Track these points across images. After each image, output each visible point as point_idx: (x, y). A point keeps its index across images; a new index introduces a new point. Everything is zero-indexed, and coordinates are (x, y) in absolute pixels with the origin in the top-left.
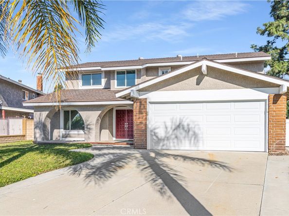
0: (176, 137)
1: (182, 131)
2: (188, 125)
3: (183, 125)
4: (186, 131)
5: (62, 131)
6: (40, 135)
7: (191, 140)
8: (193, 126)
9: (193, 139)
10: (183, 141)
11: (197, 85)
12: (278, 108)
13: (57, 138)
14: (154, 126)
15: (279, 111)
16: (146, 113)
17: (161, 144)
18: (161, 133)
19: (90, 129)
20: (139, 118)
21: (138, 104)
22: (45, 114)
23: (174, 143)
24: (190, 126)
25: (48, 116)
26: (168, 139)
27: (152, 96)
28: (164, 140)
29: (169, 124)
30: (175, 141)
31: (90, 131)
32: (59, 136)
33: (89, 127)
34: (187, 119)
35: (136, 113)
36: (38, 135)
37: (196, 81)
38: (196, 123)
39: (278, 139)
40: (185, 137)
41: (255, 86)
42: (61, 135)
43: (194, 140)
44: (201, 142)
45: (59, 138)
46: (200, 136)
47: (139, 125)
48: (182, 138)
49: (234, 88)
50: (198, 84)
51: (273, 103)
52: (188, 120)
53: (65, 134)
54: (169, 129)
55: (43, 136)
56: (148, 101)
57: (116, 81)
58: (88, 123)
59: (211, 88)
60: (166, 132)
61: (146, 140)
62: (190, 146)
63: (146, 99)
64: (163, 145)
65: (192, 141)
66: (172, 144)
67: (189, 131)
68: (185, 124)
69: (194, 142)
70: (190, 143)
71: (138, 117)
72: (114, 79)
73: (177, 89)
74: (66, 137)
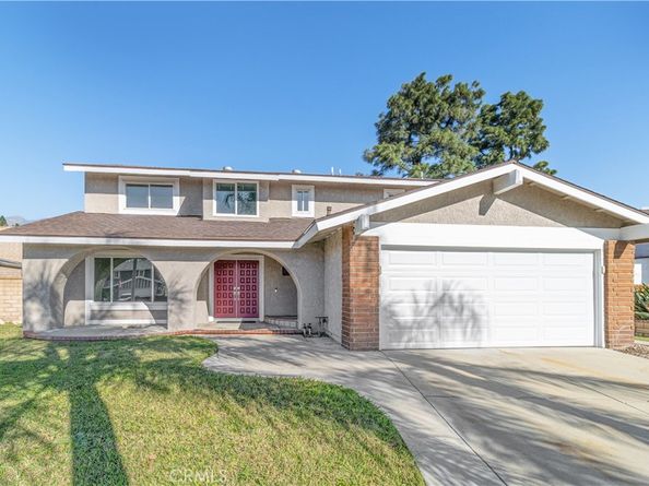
0: (437, 322)
1: (447, 309)
2: (461, 296)
3: (450, 297)
4: (456, 310)
5: (91, 305)
6: (44, 316)
7: (466, 327)
8: (471, 299)
9: (470, 325)
10: (450, 330)
11: (480, 214)
12: (621, 266)
13: (76, 321)
14: (389, 299)
15: (624, 272)
16: (379, 270)
17: (405, 338)
18: (405, 314)
19: (182, 301)
20: (365, 281)
21: (363, 248)
22: (56, 265)
23: (431, 333)
24: (465, 299)
25: (63, 270)
26: (420, 325)
27: (391, 233)
28: (411, 328)
29: (422, 294)
30: (434, 329)
31: (184, 306)
32: (83, 316)
33: (180, 296)
34: (458, 283)
35: (358, 270)
36: (35, 317)
37: (478, 206)
38: (476, 293)
39: (624, 324)
40: (454, 322)
41: (582, 224)
42: (87, 313)
43: (473, 327)
44: (485, 330)
45: (82, 321)
46: (484, 318)
47: (362, 296)
48: (449, 324)
49: (547, 225)
50: (483, 211)
51: (615, 257)
52: (460, 287)
53: (100, 311)
54: (422, 305)
55: (50, 318)
56: (381, 243)
57: (215, 202)
58: (178, 287)
59: (506, 223)
60: (417, 312)
61: (378, 330)
62: (464, 340)
63: (377, 238)
64: (409, 341)
65: (469, 330)
66: (427, 337)
67: (462, 309)
68: (455, 294)
69: (472, 333)
70: (465, 333)
71: (361, 278)
72: (211, 198)
73: (440, 221)
74: (103, 318)
